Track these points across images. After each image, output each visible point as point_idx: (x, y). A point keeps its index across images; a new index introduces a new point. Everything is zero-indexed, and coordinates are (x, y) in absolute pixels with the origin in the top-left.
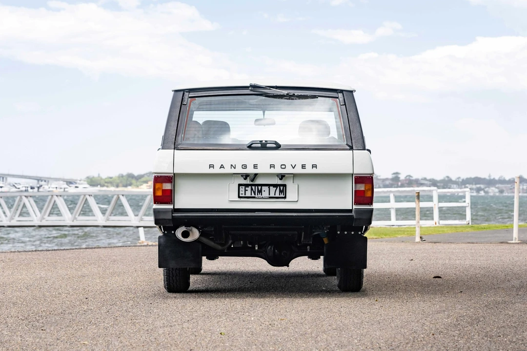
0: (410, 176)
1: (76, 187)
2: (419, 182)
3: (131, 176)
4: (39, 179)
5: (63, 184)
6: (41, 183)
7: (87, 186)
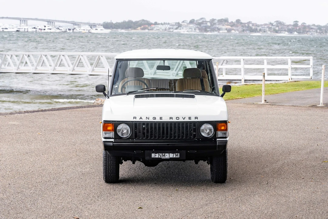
0: (304, 23)
1: (96, 29)
2: (310, 27)
3: (130, 22)
4: (74, 24)
5: (88, 27)
6: (75, 27)
7: (103, 29)
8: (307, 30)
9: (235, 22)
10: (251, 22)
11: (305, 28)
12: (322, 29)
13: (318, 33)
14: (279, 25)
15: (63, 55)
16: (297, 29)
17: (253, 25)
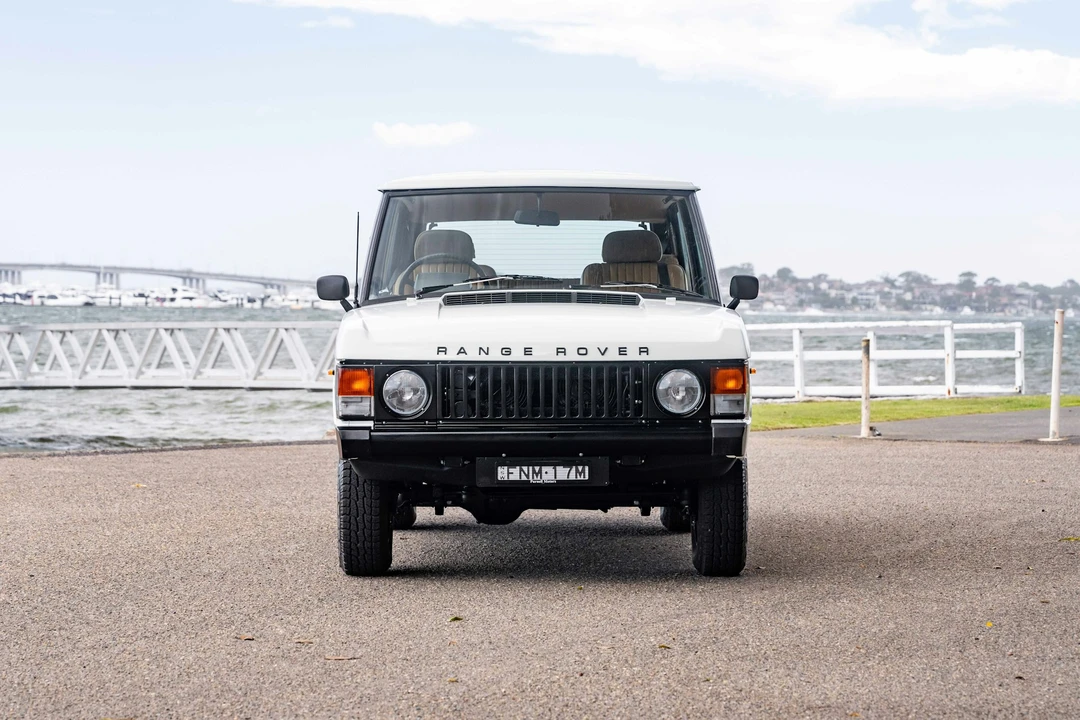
0: (993, 279)
2: (1012, 292)
4: (267, 283)
5: (311, 293)
6: (269, 291)
8: (1005, 300)
9: (774, 277)
10: (826, 276)
11: (998, 295)
12: (1052, 296)
13: (1037, 311)
14: (913, 285)
15: (228, 330)
16: (971, 296)
17: (832, 284)
